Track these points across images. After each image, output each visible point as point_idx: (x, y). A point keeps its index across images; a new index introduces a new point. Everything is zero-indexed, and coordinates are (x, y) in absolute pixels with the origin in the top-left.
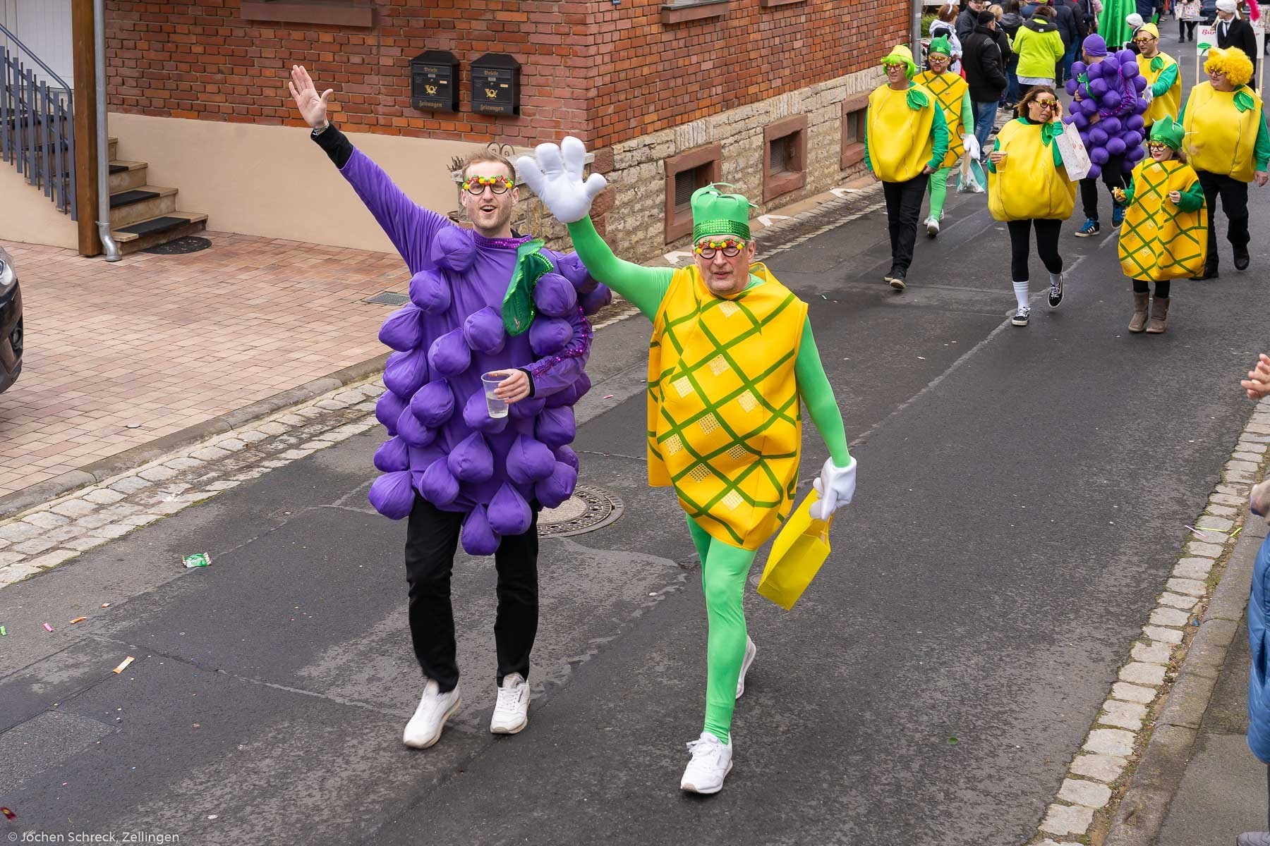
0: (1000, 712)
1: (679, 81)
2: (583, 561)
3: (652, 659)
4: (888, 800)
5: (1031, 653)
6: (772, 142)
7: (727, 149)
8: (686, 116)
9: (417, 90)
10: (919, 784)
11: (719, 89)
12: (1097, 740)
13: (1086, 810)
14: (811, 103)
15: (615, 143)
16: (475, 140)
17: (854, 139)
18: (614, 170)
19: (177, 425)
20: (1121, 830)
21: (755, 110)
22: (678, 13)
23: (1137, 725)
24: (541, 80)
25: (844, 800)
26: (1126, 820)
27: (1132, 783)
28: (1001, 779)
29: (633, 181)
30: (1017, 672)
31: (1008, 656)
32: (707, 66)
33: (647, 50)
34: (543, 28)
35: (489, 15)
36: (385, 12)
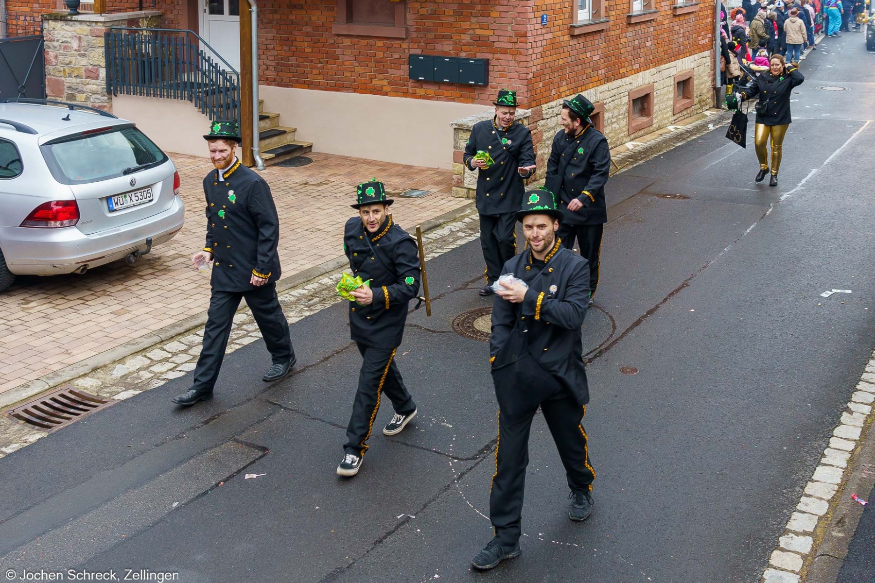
1: (580, 67)
6: (634, 100)
7: (607, 105)
8: (584, 87)
11: (603, 71)
14: (656, 78)
15: (543, 104)
16: (463, 102)
17: (681, 97)
18: (542, 119)
19: (297, 270)
21: (624, 82)
22: (580, 28)
23: (845, 464)
24: (500, 68)
29: (553, 125)
32: (596, 58)
33: (561, 50)
34: (501, 39)
35: (471, 32)
36: (413, 29)
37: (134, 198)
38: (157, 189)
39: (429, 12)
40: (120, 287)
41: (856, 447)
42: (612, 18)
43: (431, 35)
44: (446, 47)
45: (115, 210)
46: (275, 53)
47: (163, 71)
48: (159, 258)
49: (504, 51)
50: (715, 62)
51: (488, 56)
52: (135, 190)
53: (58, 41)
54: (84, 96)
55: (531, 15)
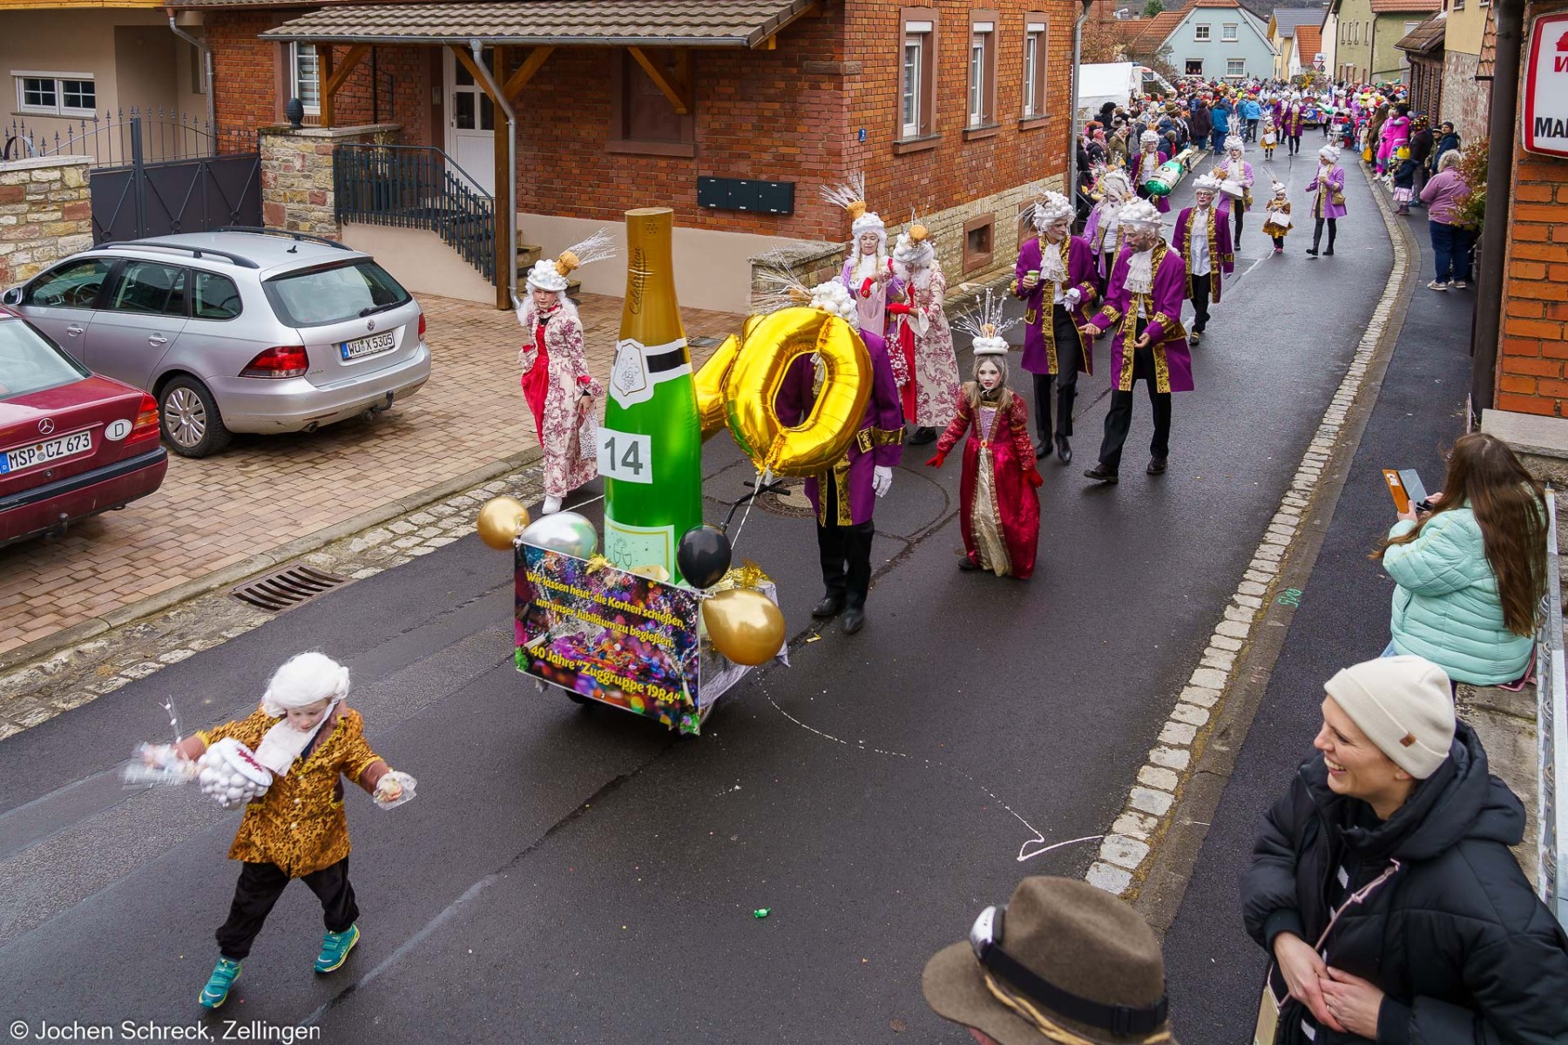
1: (905, 192)
6: (969, 233)
12: (1198, 676)
13: (1191, 727)
14: (998, 205)
16: (763, 234)
21: (957, 211)
22: (906, 146)
23: (1229, 667)
24: (808, 193)
27: (1224, 709)
32: (925, 181)
34: (811, 158)
35: (774, 150)
36: (703, 146)
37: (371, 344)
38: (400, 334)
39: (723, 126)
40: (355, 449)
41: (1243, 647)
42: (944, 134)
43: (725, 154)
44: (743, 168)
45: (351, 358)
46: (535, 174)
47: (401, 196)
48: (401, 415)
49: (813, 173)
50: (1069, 186)
51: (794, 179)
52: (373, 334)
53: (277, 159)
54: (308, 224)
55: (846, 130)
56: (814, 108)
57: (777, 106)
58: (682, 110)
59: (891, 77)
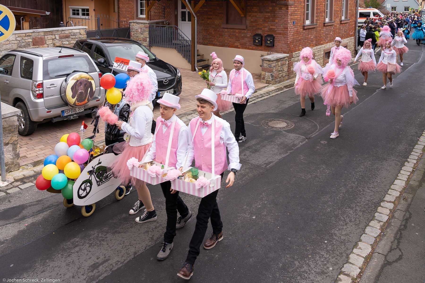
0: (375, 174)
1: (306, 40)
2: (286, 135)
3: (300, 156)
4: (350, 190)
5: (382, 162)
6: (325, 53)
7: (316, 54)
9: (254, 41)
10: (357, 187)
11: (315, 42)
12: (396, 182)
13: (394, 196)
15: (293, 53)
18: (292, 58)
20: (402, 201)
21: (322, 46)
22: (306, 27)
23: (406, 180)
24: (278, 40)
25: (341, 189)
26: (403, 200)
27: (405, 192)
28: (375, 188)
30: (379, 166)
31: (377, 162)
32: (312, 37)
33: (300, 34)
34: (279, 29)
35: (268, 27)
36: (248, 26)
39: (254, 20)
42: (318, 24)
43: (255, 28)
46: (202, 34)
49: (280, 34)
55: (289, 21)
56: (280, 15)
57: (269, 14)
58: (243, 16)
59: (302, 6)
